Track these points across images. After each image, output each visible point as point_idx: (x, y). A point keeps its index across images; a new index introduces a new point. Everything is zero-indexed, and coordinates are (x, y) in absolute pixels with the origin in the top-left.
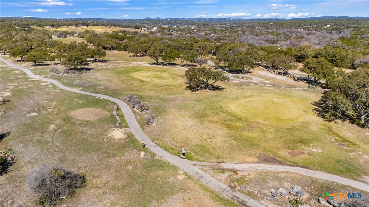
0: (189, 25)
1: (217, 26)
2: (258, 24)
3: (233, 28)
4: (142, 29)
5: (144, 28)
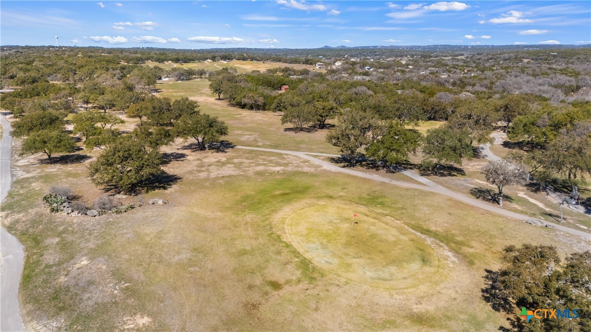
0: (397, 56)
1: (447, 58)
2: (527, 55)
3: (477, 61)
4: (317, 65)
5: (320, 63)
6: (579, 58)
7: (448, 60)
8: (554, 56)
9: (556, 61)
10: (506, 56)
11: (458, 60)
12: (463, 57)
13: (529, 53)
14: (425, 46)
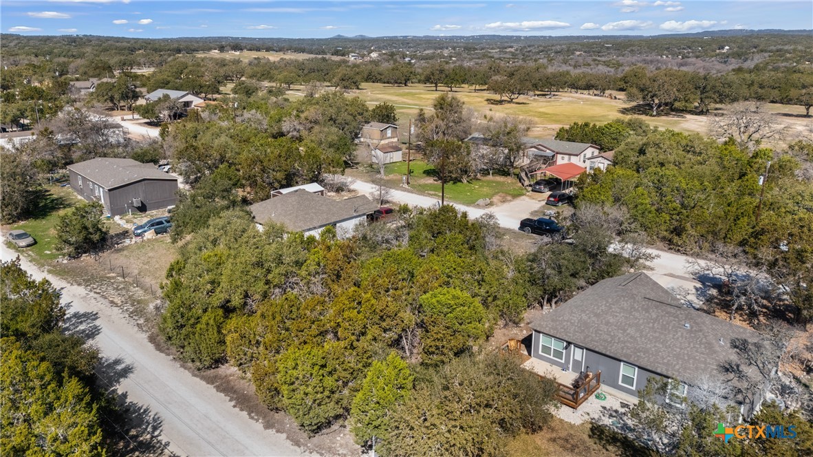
0: (436, 48)
1: (494, 51)
2: (580, 47)
3: (527, 54)
4: (350, 56)
5: (353, 54)
6: (632, 50)
7: (496, 52)
8: (608, 48)
9: (609, 54)
10: (558, 48)
11: (506, 53)
12: (512, 50)
13: (583, 45)
14: (469, 37)
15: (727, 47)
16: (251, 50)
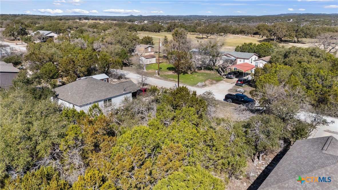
5: (137, 22)
6: (253, 21)
8: (243, 20)
13: (233, 19)
15: (292, 20)
16: (93, 20)
